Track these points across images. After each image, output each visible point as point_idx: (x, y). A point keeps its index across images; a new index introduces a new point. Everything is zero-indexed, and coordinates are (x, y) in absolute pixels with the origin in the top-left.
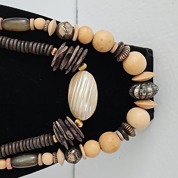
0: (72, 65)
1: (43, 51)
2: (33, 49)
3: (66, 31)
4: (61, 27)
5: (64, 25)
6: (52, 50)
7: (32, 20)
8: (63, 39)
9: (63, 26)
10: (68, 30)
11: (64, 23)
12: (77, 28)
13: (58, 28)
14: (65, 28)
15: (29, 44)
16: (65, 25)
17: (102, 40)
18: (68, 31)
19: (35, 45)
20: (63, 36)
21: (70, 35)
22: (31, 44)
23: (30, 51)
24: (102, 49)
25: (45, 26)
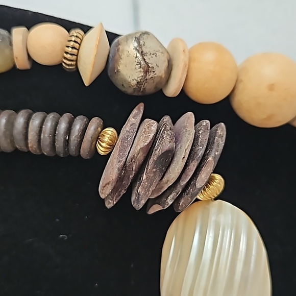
0: (179, 189)
1: (67, 142)
2: (30, 137)
3: (147, 64)
4: (126, 53)
5: (136, 44)
6: (97, 138)
7: (18, 33)
8: (136, 94)
9: (136, 49)
10: (151, 61)
11: (138, 35)
12: (181, 50)
13: (117, 56)
14: (142, 54)
15: (15, 119)
16: (141, 42)
17: (271, 87)
18: (154, 65)
19: (35, 122)
20: (134, 82)
21: (161, 77)
22: (20, 120)
23: (20, 145)
24: (270, 117)
25: (67, 53)
